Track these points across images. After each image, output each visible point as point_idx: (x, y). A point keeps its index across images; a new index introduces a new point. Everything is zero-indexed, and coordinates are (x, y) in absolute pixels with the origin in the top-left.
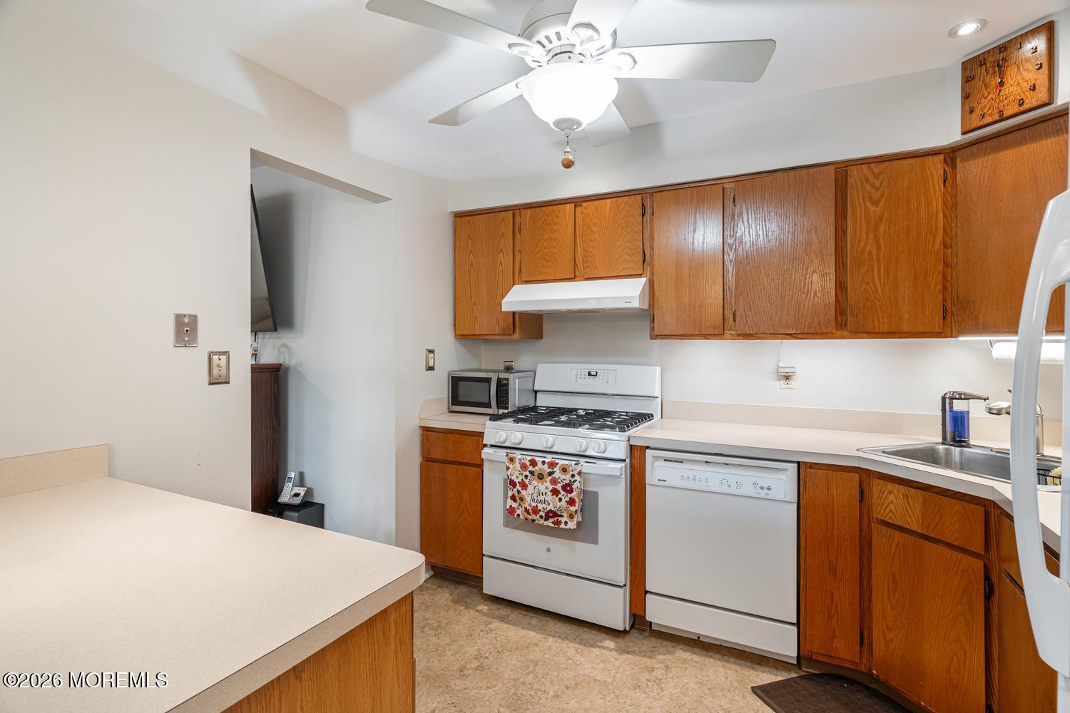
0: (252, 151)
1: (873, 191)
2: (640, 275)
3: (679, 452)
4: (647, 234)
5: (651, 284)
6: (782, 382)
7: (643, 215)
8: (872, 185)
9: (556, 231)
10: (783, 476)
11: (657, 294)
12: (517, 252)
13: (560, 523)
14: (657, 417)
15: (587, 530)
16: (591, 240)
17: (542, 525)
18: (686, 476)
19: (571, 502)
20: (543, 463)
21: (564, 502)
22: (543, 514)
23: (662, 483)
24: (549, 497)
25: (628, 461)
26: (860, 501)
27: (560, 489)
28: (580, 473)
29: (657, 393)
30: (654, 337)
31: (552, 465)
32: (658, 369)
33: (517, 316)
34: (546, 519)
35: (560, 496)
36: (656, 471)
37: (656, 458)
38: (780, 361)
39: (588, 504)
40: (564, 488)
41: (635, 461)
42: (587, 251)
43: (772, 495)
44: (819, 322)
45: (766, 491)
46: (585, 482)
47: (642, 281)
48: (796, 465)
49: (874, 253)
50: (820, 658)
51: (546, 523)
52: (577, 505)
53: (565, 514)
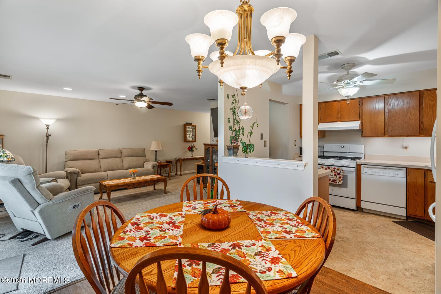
0: (269, 99)
1: (431, 98)
2: (358, 120)
3: (371, 166)
4: (361, 109)
5: (362, 123)
6: (404, 149)
7: (359, 104)
8: (431, 96)
9: (332, 109)
10: (402, 171)
11: (364, 125)
12: (320, 114)
13: (337, 183)
14: (363, 158)
15: (344, 185)
16: (343, 111)
17: (331, 184)
18: (373, 171)
19: (340, 178)
20: (332, 168)
21: (338, 177)
22: (332, 181)
23: (367, 173)
24: (334, 176)
25: (356, 168)
26: (424, 177)
27: (337, 174)
28: (342, 170)
29: (363, 152)
30: (363, 137)
31: (334, 168)
32: (363, 146)
33: (320, 132)
34: (333, 182)
35: (337, 176)
36: (364, 170)
37: (364, 167)
38: (403, 143)
39: (345, 178)
40: (338, 174)
41: (358, 168)
42: (342, 114)
43: (398, 176)
44: (414, 133)
45: (397, 175)
46: (344, 173)
47: (359, 122)
48: (406, 169)
49: (432, 114)
50: (413, 216)
51: (332, 183)
52: (342, 178)
53: (338, 181)
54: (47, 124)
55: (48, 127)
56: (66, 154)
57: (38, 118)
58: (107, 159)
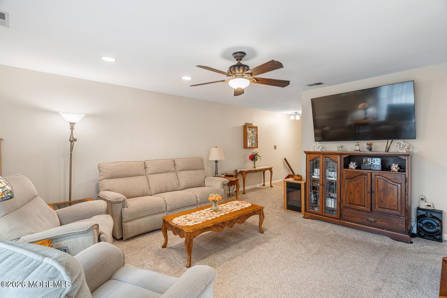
54: (70, 122)
55: (73, 127)
56: (100, 169)
57: (56, 113)
58: (157, 175)
